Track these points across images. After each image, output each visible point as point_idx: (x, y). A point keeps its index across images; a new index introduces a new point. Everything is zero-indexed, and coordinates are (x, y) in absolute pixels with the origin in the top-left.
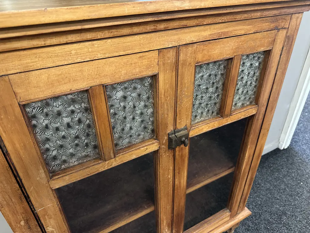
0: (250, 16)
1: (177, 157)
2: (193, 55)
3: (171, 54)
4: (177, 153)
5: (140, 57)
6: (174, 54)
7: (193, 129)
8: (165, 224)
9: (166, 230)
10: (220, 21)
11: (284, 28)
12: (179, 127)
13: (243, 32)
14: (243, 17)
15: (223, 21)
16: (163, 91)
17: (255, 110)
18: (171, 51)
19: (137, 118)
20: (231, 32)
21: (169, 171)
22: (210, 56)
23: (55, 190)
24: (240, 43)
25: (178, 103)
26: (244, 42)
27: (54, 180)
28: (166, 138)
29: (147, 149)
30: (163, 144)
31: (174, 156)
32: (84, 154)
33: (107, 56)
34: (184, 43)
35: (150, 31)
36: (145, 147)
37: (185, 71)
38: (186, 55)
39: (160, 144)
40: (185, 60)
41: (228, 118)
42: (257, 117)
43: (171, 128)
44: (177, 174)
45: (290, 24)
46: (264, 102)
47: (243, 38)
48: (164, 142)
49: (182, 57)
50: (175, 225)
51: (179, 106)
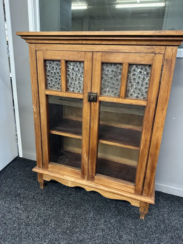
0: (129, 43)
1: (92, 109)
2: (100, 57)
3: (90, 54)
4: (92, 106)
5: (78, 53)
6: (91, 54)
7: (101, 96)
8: (85, 150)
9: (85, 156)
10: (111, 44)
11: (160, 53)
12: (93, 91)
13: (128, 51)
14: (124, 43)
15: (113, 44)
16: (86, 70)
17: (145, 103)
18: (90, 53)
19: (77, 80)
20: (120, 50)
21: (88, 114)
22: (108, 59)
23: (46, 95)
24: (127, 57)
25: (93, 78)
26: (129, 56)
27: (46, 90)
28: (87, 94)
29: (78, 96)
30: (85, 97)
31: (91, 107)
32: (57, 87)
33: (67, 50)
34: (96, 51)
35: (81, 43)
36: (77, 94)
37: (96, 63)
38: (97, 56)
39: (83, 96)
40: (96, 59)
41: (123, 99)
42: (147, 109)
43: (89, 91)
44: (92, 119)
45: (166, 52)
46: (153, 100)
47: (128, 54)
48: (86, 96)
49: (94, 57)
50: (91, 156)
51: (93, 80)
